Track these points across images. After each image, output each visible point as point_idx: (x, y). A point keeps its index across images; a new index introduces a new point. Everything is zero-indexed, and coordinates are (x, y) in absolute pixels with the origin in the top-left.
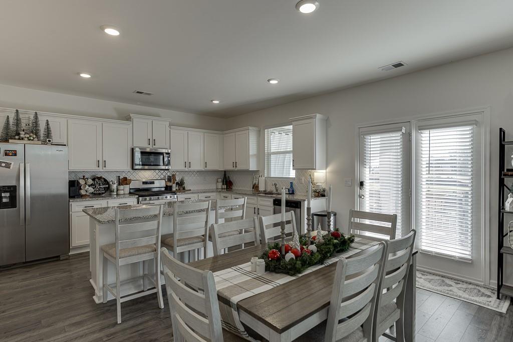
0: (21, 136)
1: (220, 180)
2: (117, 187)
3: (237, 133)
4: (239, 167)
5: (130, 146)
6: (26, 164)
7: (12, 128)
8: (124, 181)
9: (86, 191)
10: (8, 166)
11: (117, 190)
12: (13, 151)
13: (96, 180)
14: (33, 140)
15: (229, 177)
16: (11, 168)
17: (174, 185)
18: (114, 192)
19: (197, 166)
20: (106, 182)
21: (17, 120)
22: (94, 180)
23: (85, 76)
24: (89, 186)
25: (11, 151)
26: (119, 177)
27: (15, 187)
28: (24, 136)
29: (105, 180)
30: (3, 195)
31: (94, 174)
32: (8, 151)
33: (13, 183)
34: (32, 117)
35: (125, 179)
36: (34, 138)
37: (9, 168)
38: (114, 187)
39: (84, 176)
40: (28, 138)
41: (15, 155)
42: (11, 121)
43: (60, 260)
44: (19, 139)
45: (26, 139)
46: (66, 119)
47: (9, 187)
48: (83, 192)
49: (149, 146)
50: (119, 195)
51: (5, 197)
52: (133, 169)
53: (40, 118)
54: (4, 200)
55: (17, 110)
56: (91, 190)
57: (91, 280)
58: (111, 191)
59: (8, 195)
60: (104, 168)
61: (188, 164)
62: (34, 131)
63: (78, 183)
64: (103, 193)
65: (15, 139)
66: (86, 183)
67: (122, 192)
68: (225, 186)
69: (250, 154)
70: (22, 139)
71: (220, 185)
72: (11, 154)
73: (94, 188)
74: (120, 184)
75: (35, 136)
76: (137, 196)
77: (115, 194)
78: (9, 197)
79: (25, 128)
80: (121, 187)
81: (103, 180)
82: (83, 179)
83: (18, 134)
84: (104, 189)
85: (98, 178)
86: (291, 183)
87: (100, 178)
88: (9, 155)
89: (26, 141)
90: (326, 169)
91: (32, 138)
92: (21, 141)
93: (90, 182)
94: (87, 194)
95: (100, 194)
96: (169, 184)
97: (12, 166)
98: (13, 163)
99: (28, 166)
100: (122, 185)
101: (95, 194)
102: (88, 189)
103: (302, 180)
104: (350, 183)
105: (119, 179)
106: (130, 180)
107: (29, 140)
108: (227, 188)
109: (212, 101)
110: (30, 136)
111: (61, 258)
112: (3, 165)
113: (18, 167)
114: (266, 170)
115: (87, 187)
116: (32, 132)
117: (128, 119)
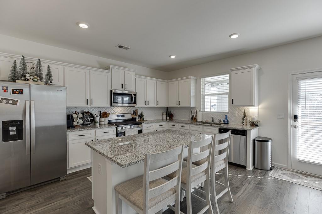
0: (27, 77)
1: (165, 113)
2: (100, 119)
3: (180, 81)
4: (182, 105)
5: (109, 89)
6: (31, 102)
7: (19, 71)
8: (104, 115)
9: (78, 123)
10: (15, 103)
11: (100, 121)
12: (19, 90)
13: (85, 114)
14: (37, 81)
15: (170, 111)
16: (18, 104)
17: (137, 117)
18: (97, 123)
19: (152, 104)
20: (92, 115)
21: (24, 64)
22: (83, 114)
23: (83, 26)
24: (80, 119)
25: (18, 90)
26: (101, 112)
27: (21, 122)
28: (29, 78)
29: (91, 114)
30: (11, 128)
31: (82, 109)
32: (15, 89)
33: (20, 118)
34: (36, 63)
35: (105, 113)
36: (38, 80)
37: (16, 105)
38: (98, 119)
39: (76, 111)
40: (33, 79)
41: (22, 93)
42: (18, 65)
43: (60, 181)
44: (25, 80)
45: (31, 80)
46: (62, 67)
47: (16, 122)
48: (75, 124)
49: (122, 89)
50: (101, 125)
51: (13, 130)
52: (111, 105)
53: (42, 64)
54: (12, 133)
55: (23, 57)
56: (81, 122)
57: (93, 208)
58: (96, 122)
59: (15, 128)
60: (91, 105)
61: (147, 102)
62: (38, 74)
63: (72, 116)
64: (89, 124)
65: (22, 80)
66: (77, 117)
67: (103, 123)
68: (169, 117)
69: (191, 95)
70: (28, 80)
71: (165, 117)
72: (17, 93)
73: (83, 120)
74: (101, 117)
75: (38, 78)
76: (116, 126)
77: (98, 124)
78: (16, 130)
79: (30, 71)
80: (103, 119)
81: (89, 114)
82: (75, 113)
83: (25, 76)
84: (90, 121)
85: (86, 112)
86: (226, 116)
87: (87, 113)
88: (16, 94)
89: (31, 82)
90: (258, 106)
91: (36, 80)
92: (27, 82)
93: (80, 115)
94: (79, 125)
95: (87, 125)
96: (134, 116)
97: (18, 103)
98: (19, 101)
99: (32, 103)
100: (103, 117)
101: (84, 125)
102: (79, 121)
103: (235, 113)
104: (283, 117)
105: (101, 113)
106: (109, 114)
107: (34, 81)
108: (169, 119)
109: (170, 56)
110: (35, 78)
111: (61, 180)
112: (11, 102)
113: (24, 104)
114: (201, 107)
115: (79, 119)
116: (36, 75)
117: (108, 68)
